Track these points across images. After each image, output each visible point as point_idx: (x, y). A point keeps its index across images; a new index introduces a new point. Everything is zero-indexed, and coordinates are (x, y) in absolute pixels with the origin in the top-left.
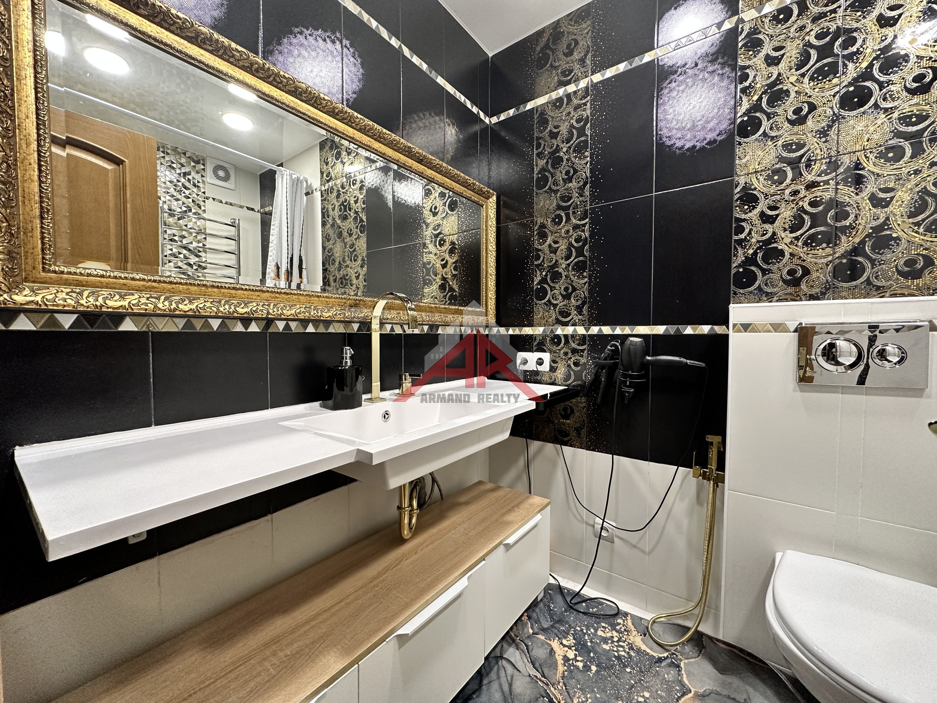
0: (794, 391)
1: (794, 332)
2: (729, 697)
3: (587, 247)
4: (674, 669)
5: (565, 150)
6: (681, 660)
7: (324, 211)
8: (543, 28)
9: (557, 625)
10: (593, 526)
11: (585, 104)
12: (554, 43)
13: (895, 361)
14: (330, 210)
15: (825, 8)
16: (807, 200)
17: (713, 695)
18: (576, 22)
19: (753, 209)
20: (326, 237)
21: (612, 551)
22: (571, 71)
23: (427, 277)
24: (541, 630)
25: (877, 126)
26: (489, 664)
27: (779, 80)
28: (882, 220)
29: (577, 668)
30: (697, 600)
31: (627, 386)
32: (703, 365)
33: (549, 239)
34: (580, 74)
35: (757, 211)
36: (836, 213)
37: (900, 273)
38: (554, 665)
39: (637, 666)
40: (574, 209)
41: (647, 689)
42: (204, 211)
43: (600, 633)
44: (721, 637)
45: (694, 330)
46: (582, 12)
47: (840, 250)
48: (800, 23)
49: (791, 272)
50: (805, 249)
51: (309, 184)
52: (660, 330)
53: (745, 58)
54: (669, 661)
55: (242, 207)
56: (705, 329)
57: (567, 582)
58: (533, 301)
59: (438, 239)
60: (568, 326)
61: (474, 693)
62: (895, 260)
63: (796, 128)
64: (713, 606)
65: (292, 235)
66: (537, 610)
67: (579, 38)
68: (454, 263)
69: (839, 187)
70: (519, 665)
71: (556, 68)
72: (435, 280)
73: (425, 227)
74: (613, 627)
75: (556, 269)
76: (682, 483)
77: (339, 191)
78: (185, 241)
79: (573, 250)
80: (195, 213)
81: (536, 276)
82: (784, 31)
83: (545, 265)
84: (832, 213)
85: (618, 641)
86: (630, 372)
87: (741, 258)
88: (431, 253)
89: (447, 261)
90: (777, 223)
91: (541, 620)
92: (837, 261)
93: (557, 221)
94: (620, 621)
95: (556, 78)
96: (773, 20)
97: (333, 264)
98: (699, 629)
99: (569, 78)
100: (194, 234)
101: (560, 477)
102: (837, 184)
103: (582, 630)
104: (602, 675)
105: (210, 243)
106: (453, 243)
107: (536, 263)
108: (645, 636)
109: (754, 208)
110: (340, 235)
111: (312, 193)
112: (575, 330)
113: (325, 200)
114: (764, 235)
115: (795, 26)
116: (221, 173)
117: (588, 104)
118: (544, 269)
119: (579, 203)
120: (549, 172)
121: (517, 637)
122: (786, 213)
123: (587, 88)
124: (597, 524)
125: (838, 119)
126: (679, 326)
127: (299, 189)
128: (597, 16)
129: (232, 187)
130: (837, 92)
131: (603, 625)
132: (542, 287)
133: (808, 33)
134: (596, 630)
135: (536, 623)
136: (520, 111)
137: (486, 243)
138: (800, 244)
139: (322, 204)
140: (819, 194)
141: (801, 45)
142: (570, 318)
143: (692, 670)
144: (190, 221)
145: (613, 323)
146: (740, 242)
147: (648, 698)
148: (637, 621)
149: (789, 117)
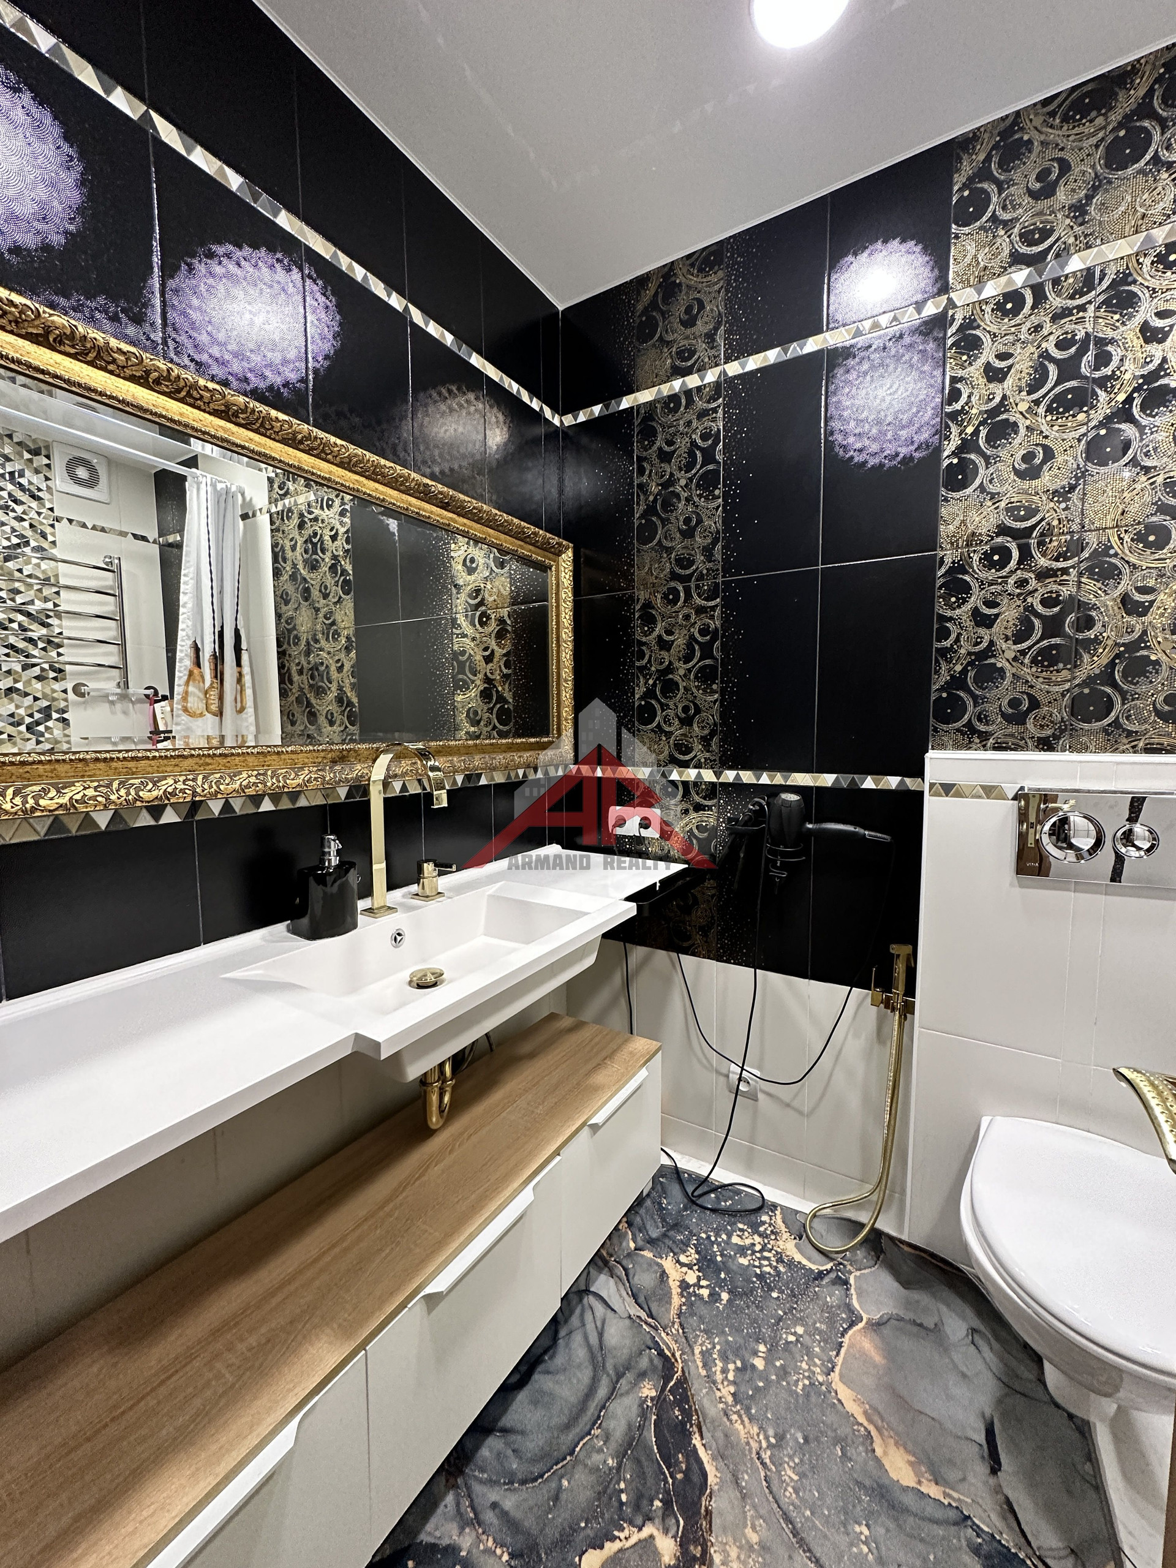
0: (1011, 885)
1: (1013, 799)
2: (914, 1323)
3: (717, 644)
4: (840, 1288)
5: (683, 482)
6: (850, 1273)
7: (277, 550)
8: (647, 274)
9: (671, 1233)
10: (727, 1076)
11: (715, 410)
12: (666, 301)
13: (1146, 847)
14: (288, 548)
15: (1070, 302)
16: (1038, 596)
17: (893, 1322)
18: (700, 270)
19: (963, 603)
20: (282, 597)
21: (755, 1112)
22: (692, 353)
23: (460, 676)
24: (648, 1242)
25: (1135, 492)
26: (569, 1304)
27: (1004, 405)
28: (1136, 635)
29: (700, 1297)
30: (876, 1180)
31: (777, 868)
32: (887, 838)
33: (659, 626)
34: (706, 360)
35: (967, 607)
36: (1078, 619)
37: (1159, 714)
38: (666, 1297)
39: (788, 1288)
40: (697, 580)
41: (801, 1321)
42: (54, 543)
43: (735, 1240)
44: (905, 1237)
45: (876, 782)
46: (710, 254)
47: (1081, 675)
48: (1035, 320)
49: (1014, 703)
50: (1034, 669)
51: (248, 499)
52: (828, 780)
53: (957, 364)
54: (833, 1275)
55: (123, 534)
56: (893, 782)
57: (689, 1161)
58: (633, 726)
59: (478, 613)
60: (688, 767)
61: (545, 1352)
62: (1153, 695)
63: (1026, 485)
64: (898, 1189)
65: (221, 592)
66: (642, 1211)
67: (706, 299)
68: (504, 655)
69: (1083, 580)
70: (615, 1303)
71: (669, 344)
72: (473, 681)
73: (454, 591)
74: (755, 1228)
75: (671, 676)
76: (856, 1013)
77: (301, 515)
78: (19, 599)
79: (697, 647)
80: (35, 549)
81: (638, 685)
82: (1013, 329)
83: (653, 669)
84: (1071, 618)
85: (761, 1251)
86: (782, 848)
87: (945, 677)
88: (465, 636)
89: (493, 651)
90: (996, 628)
91: (648, 1227)
92: (1077, 691)
93: (671, 597)
94: (765, 1218)
95: (669, 361)
96: (997, 310)
97: (296, 644)
98: (877, 1225)
99: (689, 363)
100: (36, 587)
101: (677, 1002)
102: (1080, 575)
103: (709, 1237)
104: (738, 1305)
105: (68, 601)
106: (501, 621)
107: (637, 664)
108: (800, 1239)
109: (965, 601)
110: (306, 594)
111: (254, 515)
112: (699, 775)
113: (277, 530)
114: (977, 644)
115: (1028, 324)
116: (82, 473)
117: (720, 411)
118: (651, 675)
119: (705, 572)
120: (659, 517)
121: (611, 1256)
122: (1009, 614)
123: (717, 385)
124: (734, 1073)
125: (1083, 475)
126: (855, 776)
127: (230, 507)
128: (733, 265)
129: (103, 497)
130: (1084, 435)
131: (741, 1226)
132: (648, 703)
133: (1045, 338)
134: (729, 1236)
135: (640, 1231)
136: (611, 411)
137: (558, 629)
138: (1026, 661)
139: (273, 537)
140: (1055, 587)
141: (1036, 355)
142: (692, 755)
143: (865, 1286)
144: (28, 563)
145: (757, 767)
146: (943, 652)
147: (801, 1336)
148: (790, 1214)
149: (1017, 466)
